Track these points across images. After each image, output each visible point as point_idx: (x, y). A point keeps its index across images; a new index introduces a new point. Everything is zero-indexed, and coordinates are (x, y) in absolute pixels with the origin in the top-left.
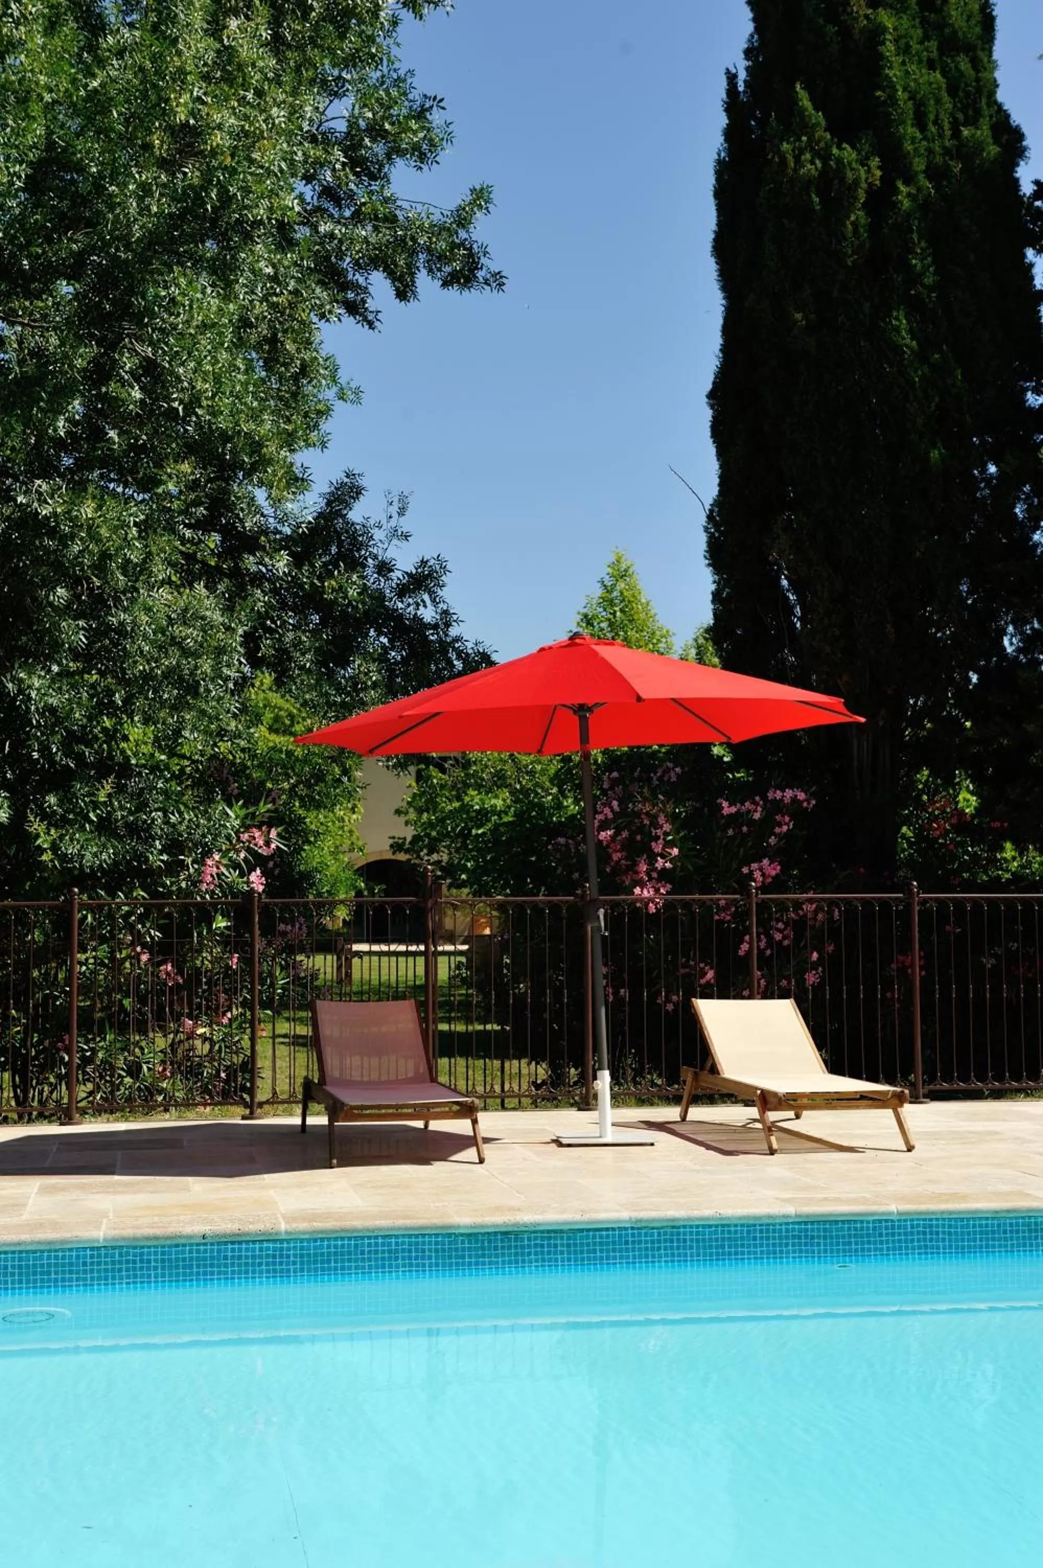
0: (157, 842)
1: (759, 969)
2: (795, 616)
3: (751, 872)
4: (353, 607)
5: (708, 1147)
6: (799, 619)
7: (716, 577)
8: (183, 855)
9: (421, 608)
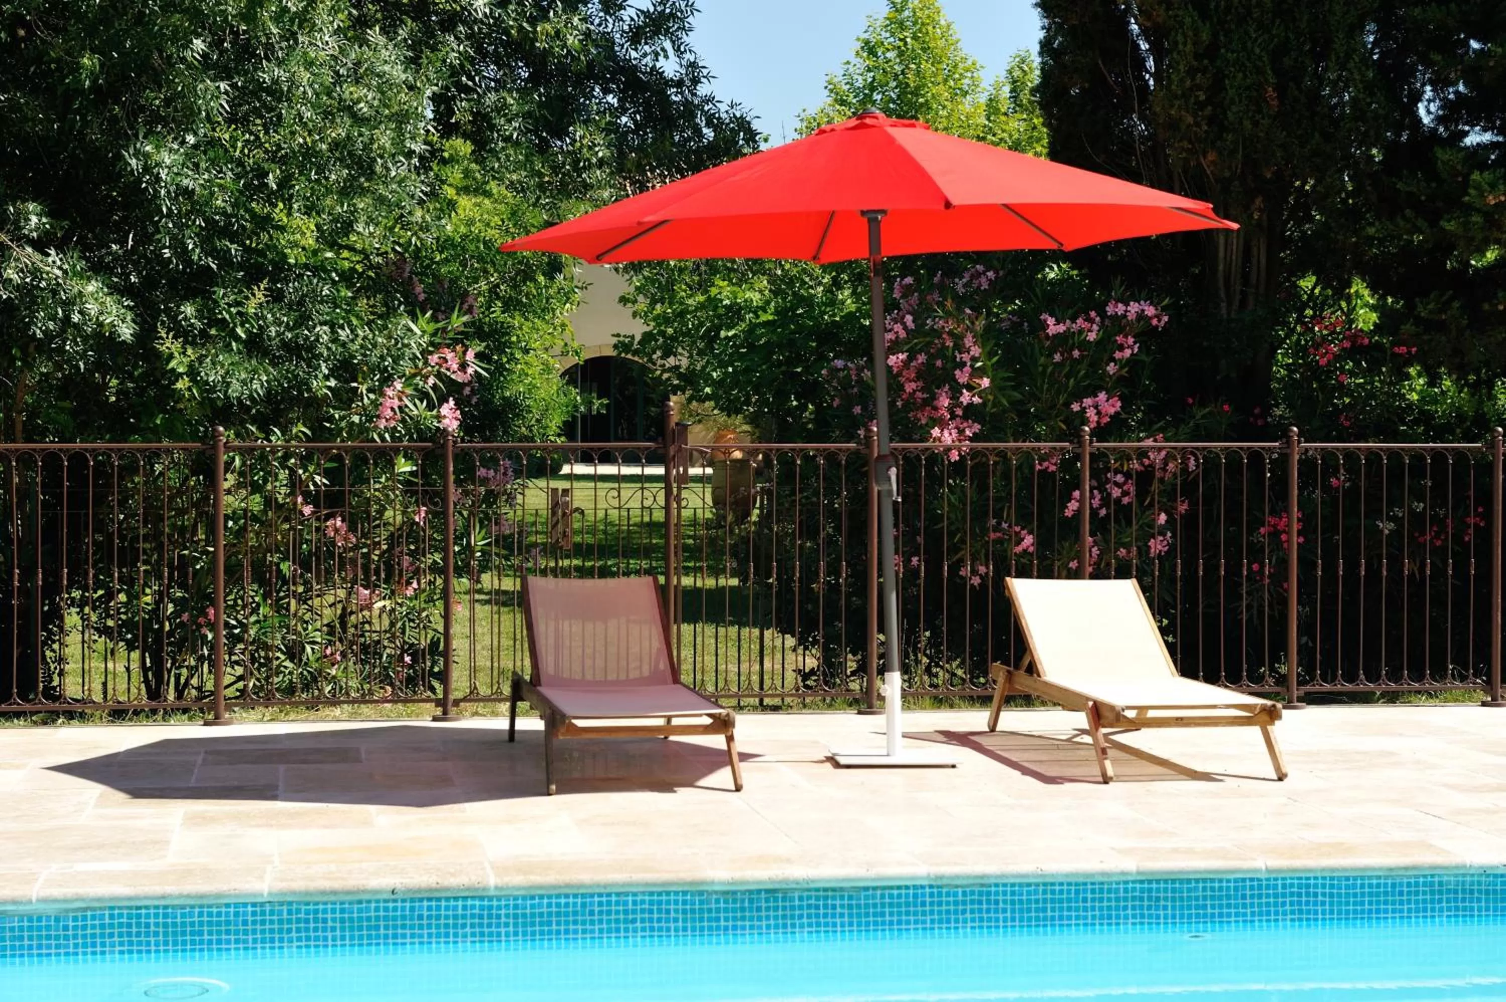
0: (323, 365)
1: (1091, 536)
2: (1147, 72)
3: (1083, 410)
4: (573, 56)
5: (1025, 771)
6: (1151, 75)
7: (1046, 21)
8: (356, 381)
9: (661, 58)
